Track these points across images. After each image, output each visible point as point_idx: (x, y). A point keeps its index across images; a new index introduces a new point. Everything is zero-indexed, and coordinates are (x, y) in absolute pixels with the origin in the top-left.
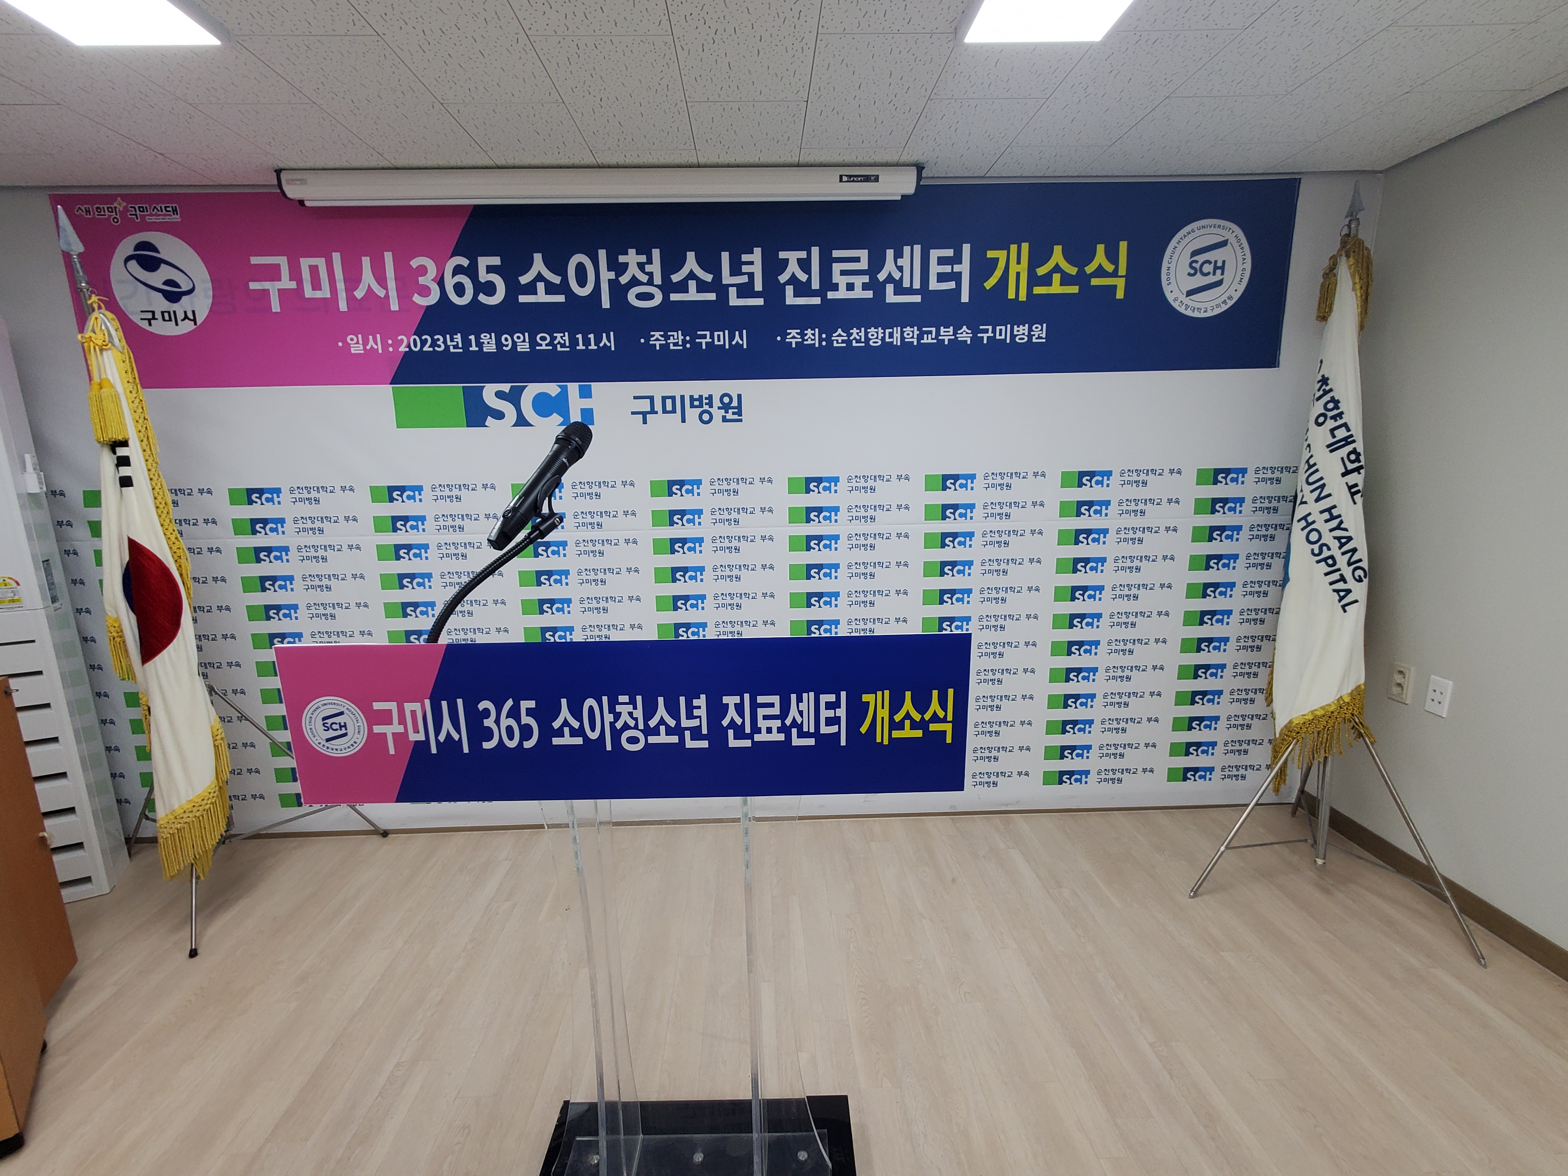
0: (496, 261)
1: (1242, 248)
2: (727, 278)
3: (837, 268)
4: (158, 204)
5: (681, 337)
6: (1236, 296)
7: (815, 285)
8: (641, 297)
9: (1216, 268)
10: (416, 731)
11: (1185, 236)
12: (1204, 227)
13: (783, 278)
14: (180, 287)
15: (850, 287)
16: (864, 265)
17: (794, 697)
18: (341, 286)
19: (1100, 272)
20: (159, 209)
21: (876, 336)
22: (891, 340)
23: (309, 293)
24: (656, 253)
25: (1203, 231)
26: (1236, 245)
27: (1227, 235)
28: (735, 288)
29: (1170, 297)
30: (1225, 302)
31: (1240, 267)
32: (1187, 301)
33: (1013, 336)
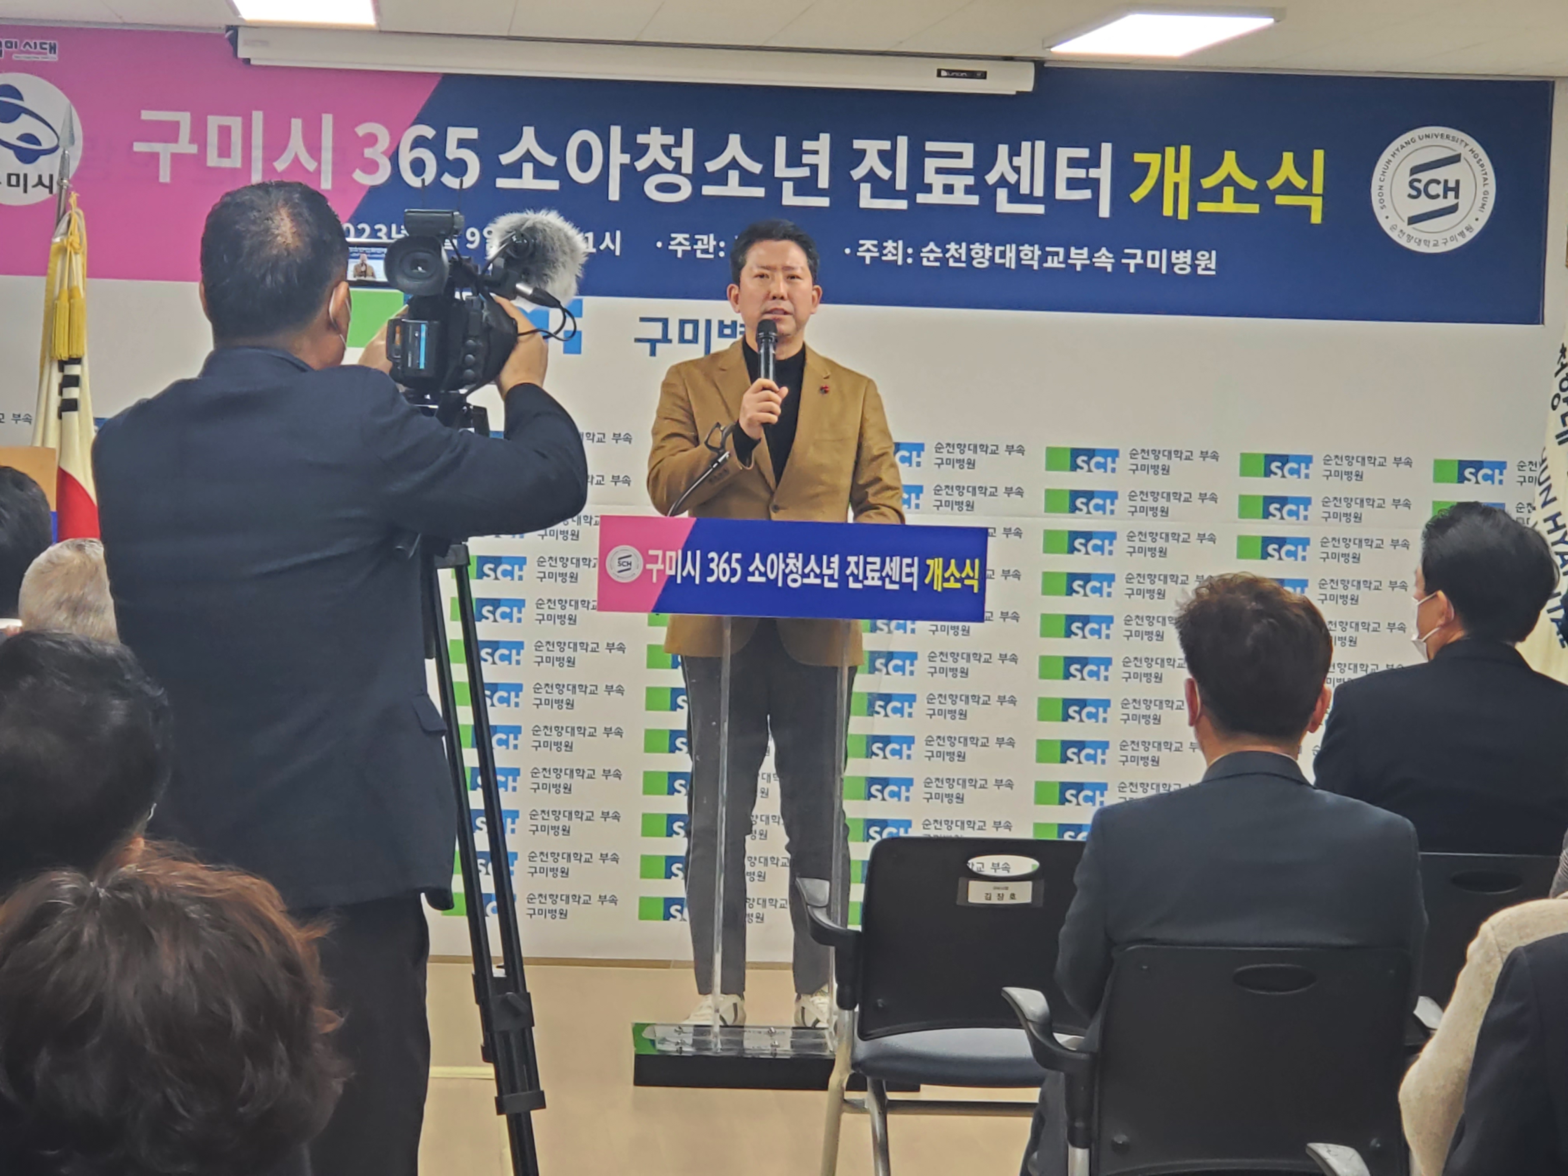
0: (472, 133)
1: (1482, 166)
2: (781, 170)
3: (930, 164)
4: (32, 38)
5: (713, 243)
6: (1478, 227)
7: (901, 184)
8: (662, 188)
9: (1447, 189)
10: (671, 568)
11: (1402, 147)
12: (1427, 136)
13: (858, 173)
14: (39, 144)
15: (949, 189)
16: (967, 162)
17: (888, 559)
18: (257, 153)
19: (1288, 188)
20: (33, 45)
21: (981, 253)
22: (1002, 261)
23: (213, 160)
24: (688, 134)
25: (1426, 142)
26: (1473, 162)
27: (1459, 149)
28: (791, 184)
29: (1386, 225)
30: (1462, 234)
31: (1481, 189)
32: (1409, 229)
33: (1171, 265)
